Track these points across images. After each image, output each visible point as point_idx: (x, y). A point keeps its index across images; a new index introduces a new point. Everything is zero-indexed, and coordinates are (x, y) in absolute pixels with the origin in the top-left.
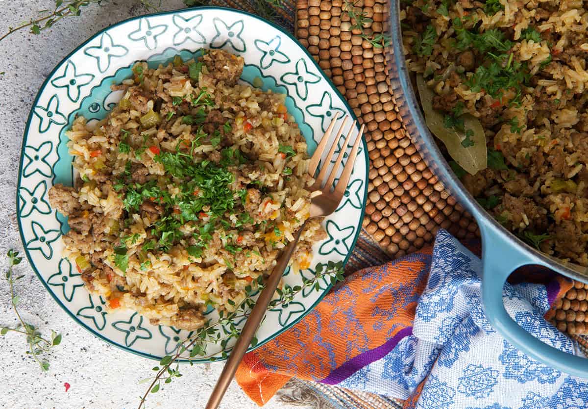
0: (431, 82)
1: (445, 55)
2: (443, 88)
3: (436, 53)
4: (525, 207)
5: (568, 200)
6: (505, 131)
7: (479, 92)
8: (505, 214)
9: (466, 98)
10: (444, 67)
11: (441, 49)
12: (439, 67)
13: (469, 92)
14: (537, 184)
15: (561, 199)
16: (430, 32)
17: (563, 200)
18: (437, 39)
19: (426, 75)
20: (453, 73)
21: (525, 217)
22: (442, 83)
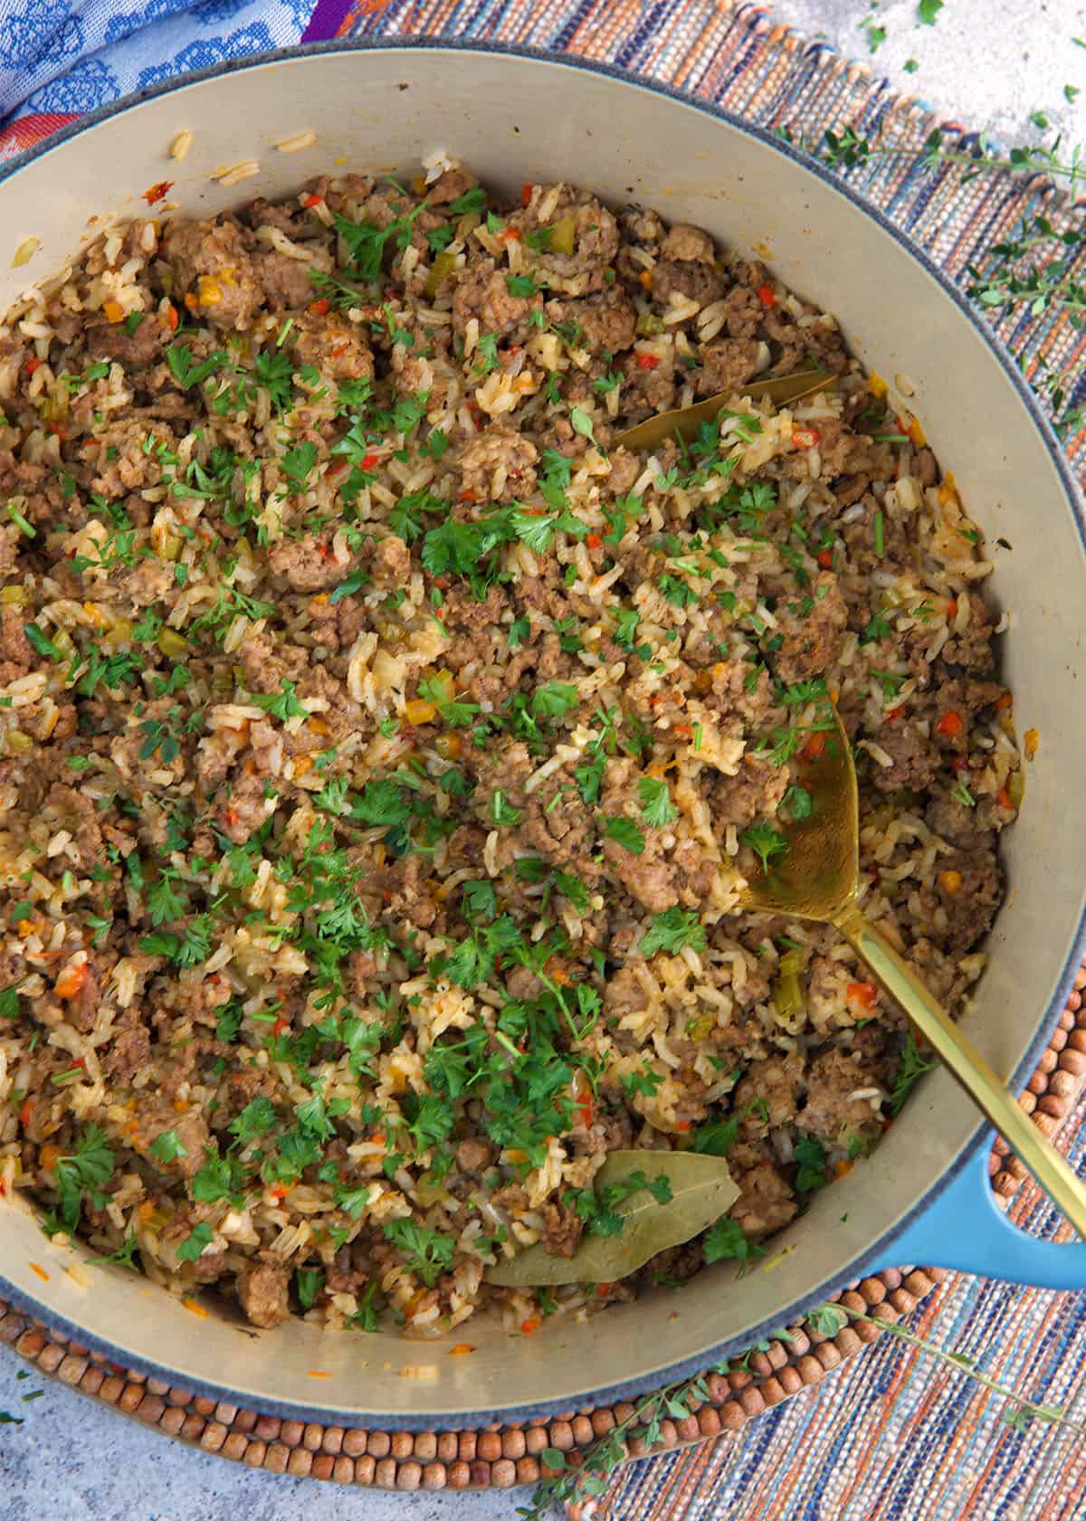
0: (509, 1250)
1: (453, 1205)
2: (527, 1227)
3: (445, 1224)
4: (833, 1086)
5: (828, 983)
6: (649, 1108)
7: (547, 1150)
8: (846, 1139)
9: (556, 1182)
10: (479, 1215)
11: (438, 1212)
12: (476, 1224)
13: (543, 1174)
14: (782, 1042)
15: (826, 997)
16: (401, 1233)
17: (828, 994)
18: (419, 1218)
19: (491, 1260)
20: (495, 1199)
21: (860, 1094)
22: (516, 1227)
